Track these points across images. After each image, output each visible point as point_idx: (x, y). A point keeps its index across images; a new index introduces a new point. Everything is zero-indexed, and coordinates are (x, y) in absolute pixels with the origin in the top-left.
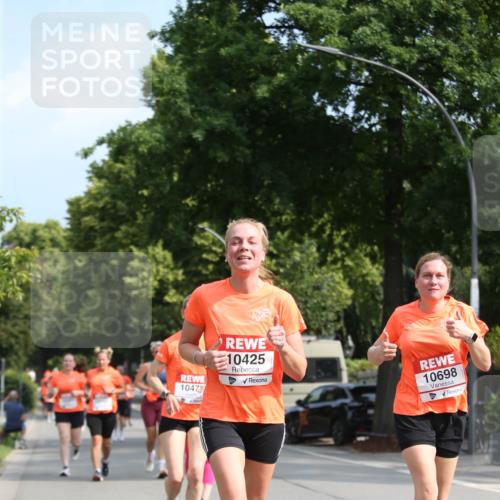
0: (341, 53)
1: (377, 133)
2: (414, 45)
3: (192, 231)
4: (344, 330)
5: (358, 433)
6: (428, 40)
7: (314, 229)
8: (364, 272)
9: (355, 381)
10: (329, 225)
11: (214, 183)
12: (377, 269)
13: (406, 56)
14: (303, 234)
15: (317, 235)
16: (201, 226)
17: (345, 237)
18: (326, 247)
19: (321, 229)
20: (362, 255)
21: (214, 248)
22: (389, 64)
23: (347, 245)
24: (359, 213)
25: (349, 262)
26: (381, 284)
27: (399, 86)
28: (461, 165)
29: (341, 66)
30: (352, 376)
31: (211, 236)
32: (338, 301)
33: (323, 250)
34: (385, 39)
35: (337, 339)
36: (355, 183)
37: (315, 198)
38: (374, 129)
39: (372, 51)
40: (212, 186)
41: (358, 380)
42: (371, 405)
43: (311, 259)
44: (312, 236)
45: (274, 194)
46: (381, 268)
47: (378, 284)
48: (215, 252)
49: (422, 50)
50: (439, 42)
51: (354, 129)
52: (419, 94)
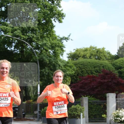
0: (11, 37)
1: (18, 53)
2: (27, 35)
5: (14, 117)
6: (30, 34)
9: (14, 106)
13: (25, 38)
22: (21, 39)
27: (23, 44)
28: (36, 60)
29: (11, 39)
34: (20, 34)
39: (17, 36)
42: (17, 111)
49: (28, 36)
50: (32, 35)
51: (14, 53)
52: (28, 46)
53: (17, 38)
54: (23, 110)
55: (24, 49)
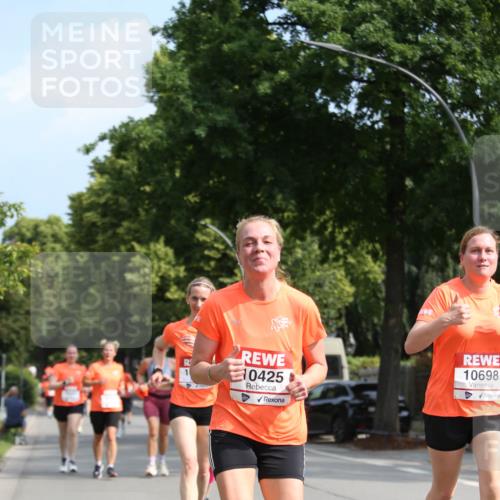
0: (343, 50)
1: (379, 130)
2: (417, 42)
3: (195, 228)
4: (346, 327)
5: (358, 430)
6: (431, 37)
7: (316, 226)
8: (366, 269)
9: (356, 379)
10: (331, 223)
11: (216, 180)
12: (380, 266)
13: (409, 54)
14: (304, 231)
15: (319, 232)
16: (203, 222)
17: (347, 235)
18: (328, 245)
19: (323, 226)
20: (364, 252)
21: (216, 245)
22: (392, 61)
23: (349, 242)
24: (361, 211)
25: (351, 260)
26: (384, 281)
27: (401, 84)
28: (463, 163)
29: (343, 62)
30: (353, 374)
31: (213, 233)
32: (339, 298)
33: (325, 247)
34: (388, 36)
35: (338, 336)
36: (357, 180)
37: (317, 195)
38: (376, 126)
39: (374, 48)
40: (214, 182)
41: (360, 377)
42: (372, 403)
43: (313, 256)
44: (314, 233)
45: (276, 190)
46: (383, 265)
47: (380, 281)
48: (217, 249)
49: (425, 47)
50: (442, 39)
51: (357, 127)
52: (422, 92)
53: (371, 55)
54: (401, 398)
55: (406, 110)
